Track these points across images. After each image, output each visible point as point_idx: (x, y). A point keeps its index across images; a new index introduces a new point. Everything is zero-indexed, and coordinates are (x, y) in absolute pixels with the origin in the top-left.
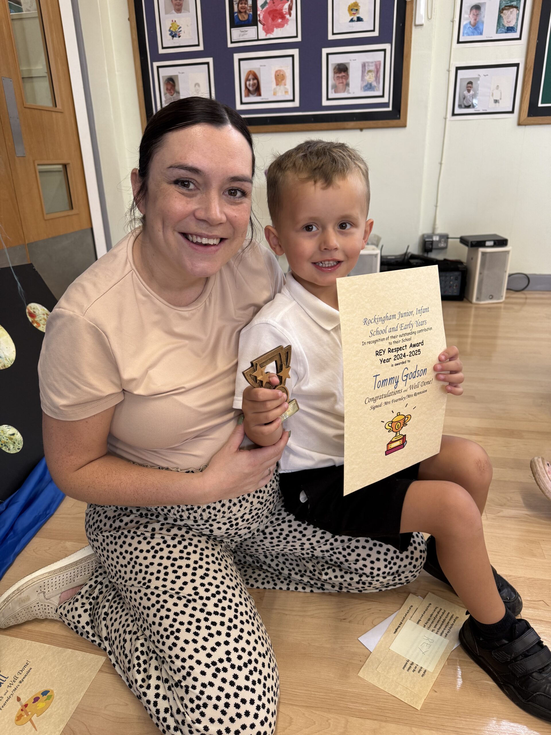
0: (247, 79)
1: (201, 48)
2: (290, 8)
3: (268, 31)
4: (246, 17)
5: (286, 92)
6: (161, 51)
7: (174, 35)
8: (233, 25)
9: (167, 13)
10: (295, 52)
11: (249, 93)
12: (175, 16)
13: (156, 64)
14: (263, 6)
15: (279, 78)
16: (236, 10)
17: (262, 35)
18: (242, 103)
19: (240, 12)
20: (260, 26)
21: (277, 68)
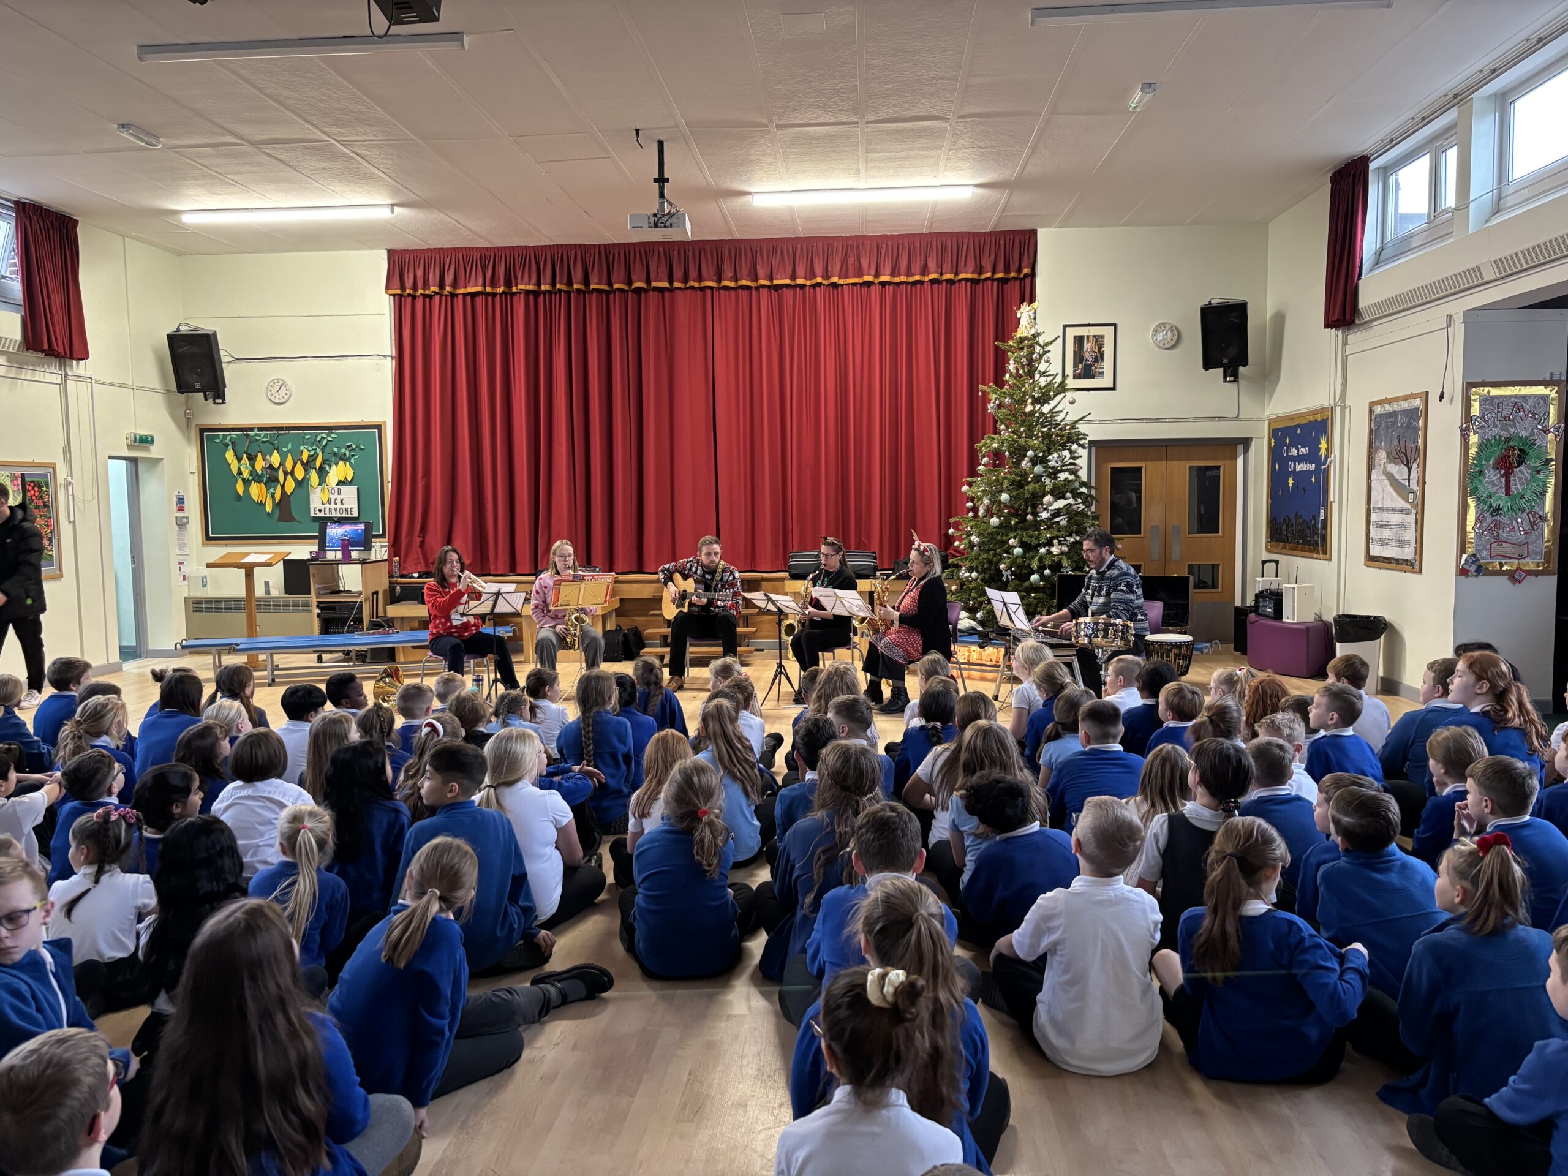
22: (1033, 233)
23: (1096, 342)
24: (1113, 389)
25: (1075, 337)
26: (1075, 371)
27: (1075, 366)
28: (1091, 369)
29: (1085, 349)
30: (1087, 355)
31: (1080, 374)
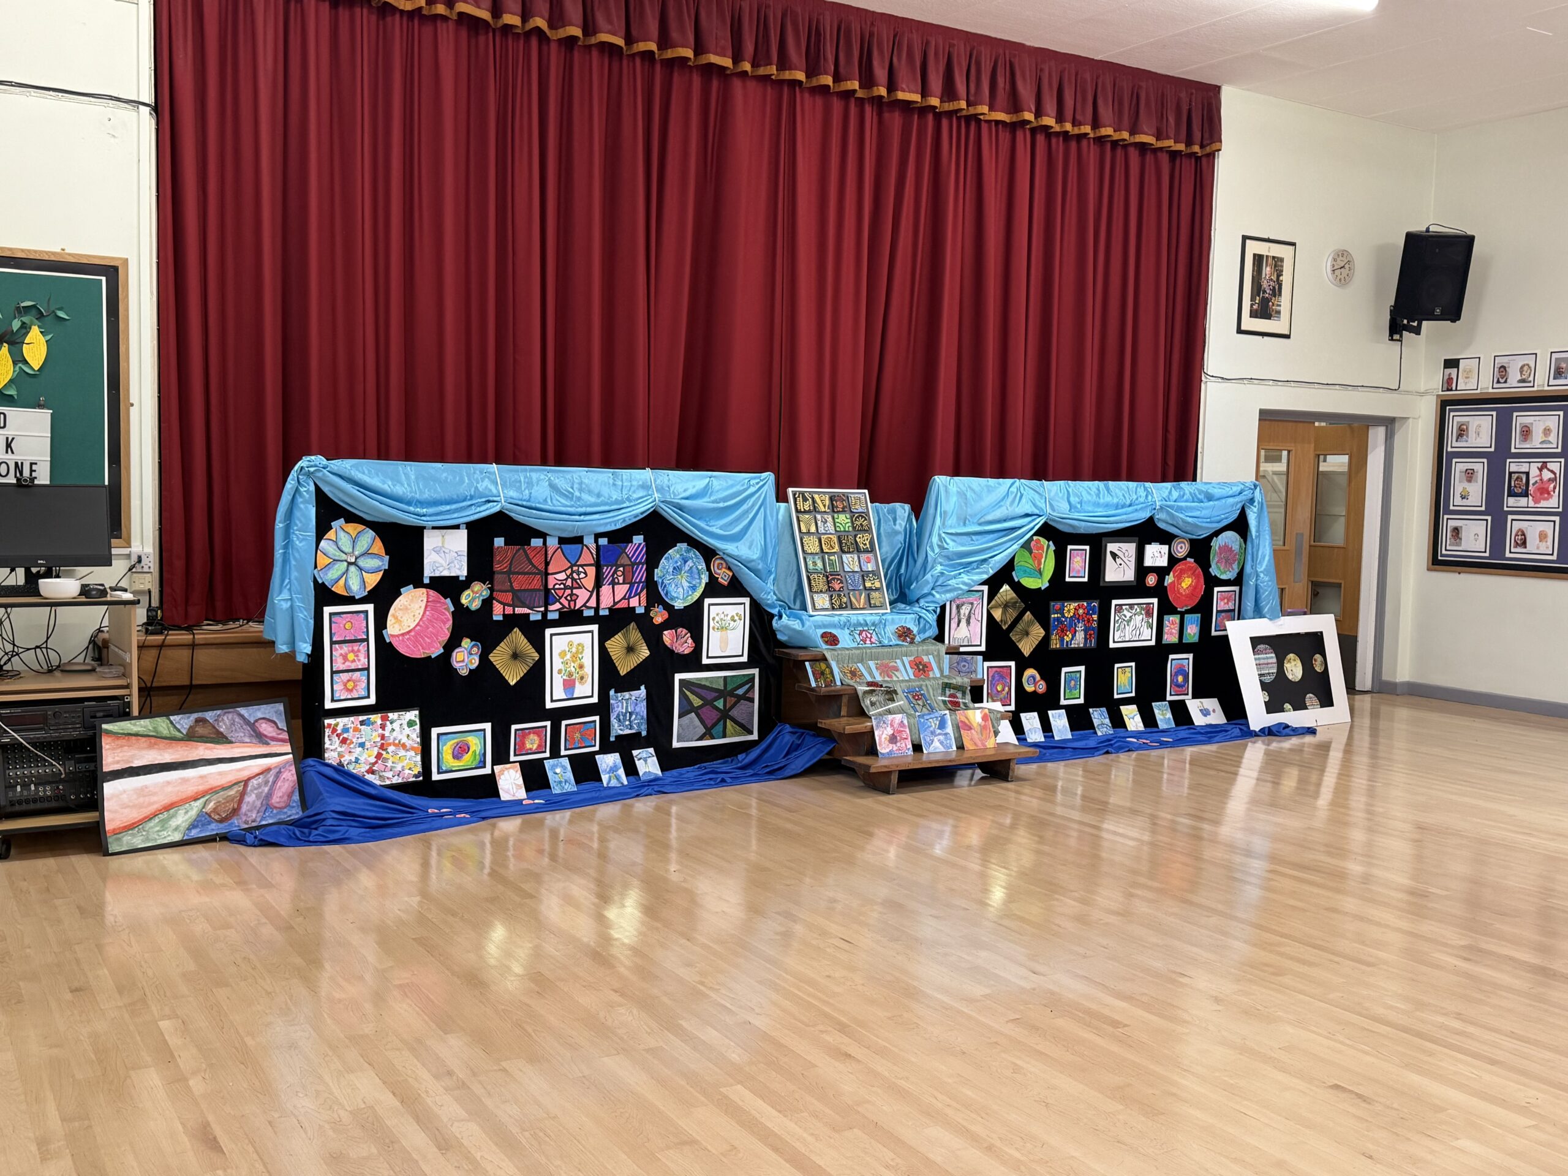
0: (1517, 535)
1: (1483, 508)
2: (1555, 488)
3: (1536, 502)
4: (1520, 491)
5: (1547, 548)
6: (1452, 508)
7: (1463, 497)
8: (1511, 494)
9: (1460, 482)
10: (1557, 519)
11: (1517, 545)
12: (1466, 485)
13: (1446, 517)
14: (1533, 484)
15: (1543, 536)
16: (1513, 484)
17: (1531, 504)
18: (1510, 552)
19: (1515, 486)
20: (1530, 497)
21: (1541, 529)
22: (1215, 91)
23: (1275, 266)
24: (1288, 337)
25: (1255, 255)
26: (1252, 305)
27: (1253, 299)
28: (1268, 305)
29: (1263, 276)
30: (1265, 284)
31: (1256, 310)
